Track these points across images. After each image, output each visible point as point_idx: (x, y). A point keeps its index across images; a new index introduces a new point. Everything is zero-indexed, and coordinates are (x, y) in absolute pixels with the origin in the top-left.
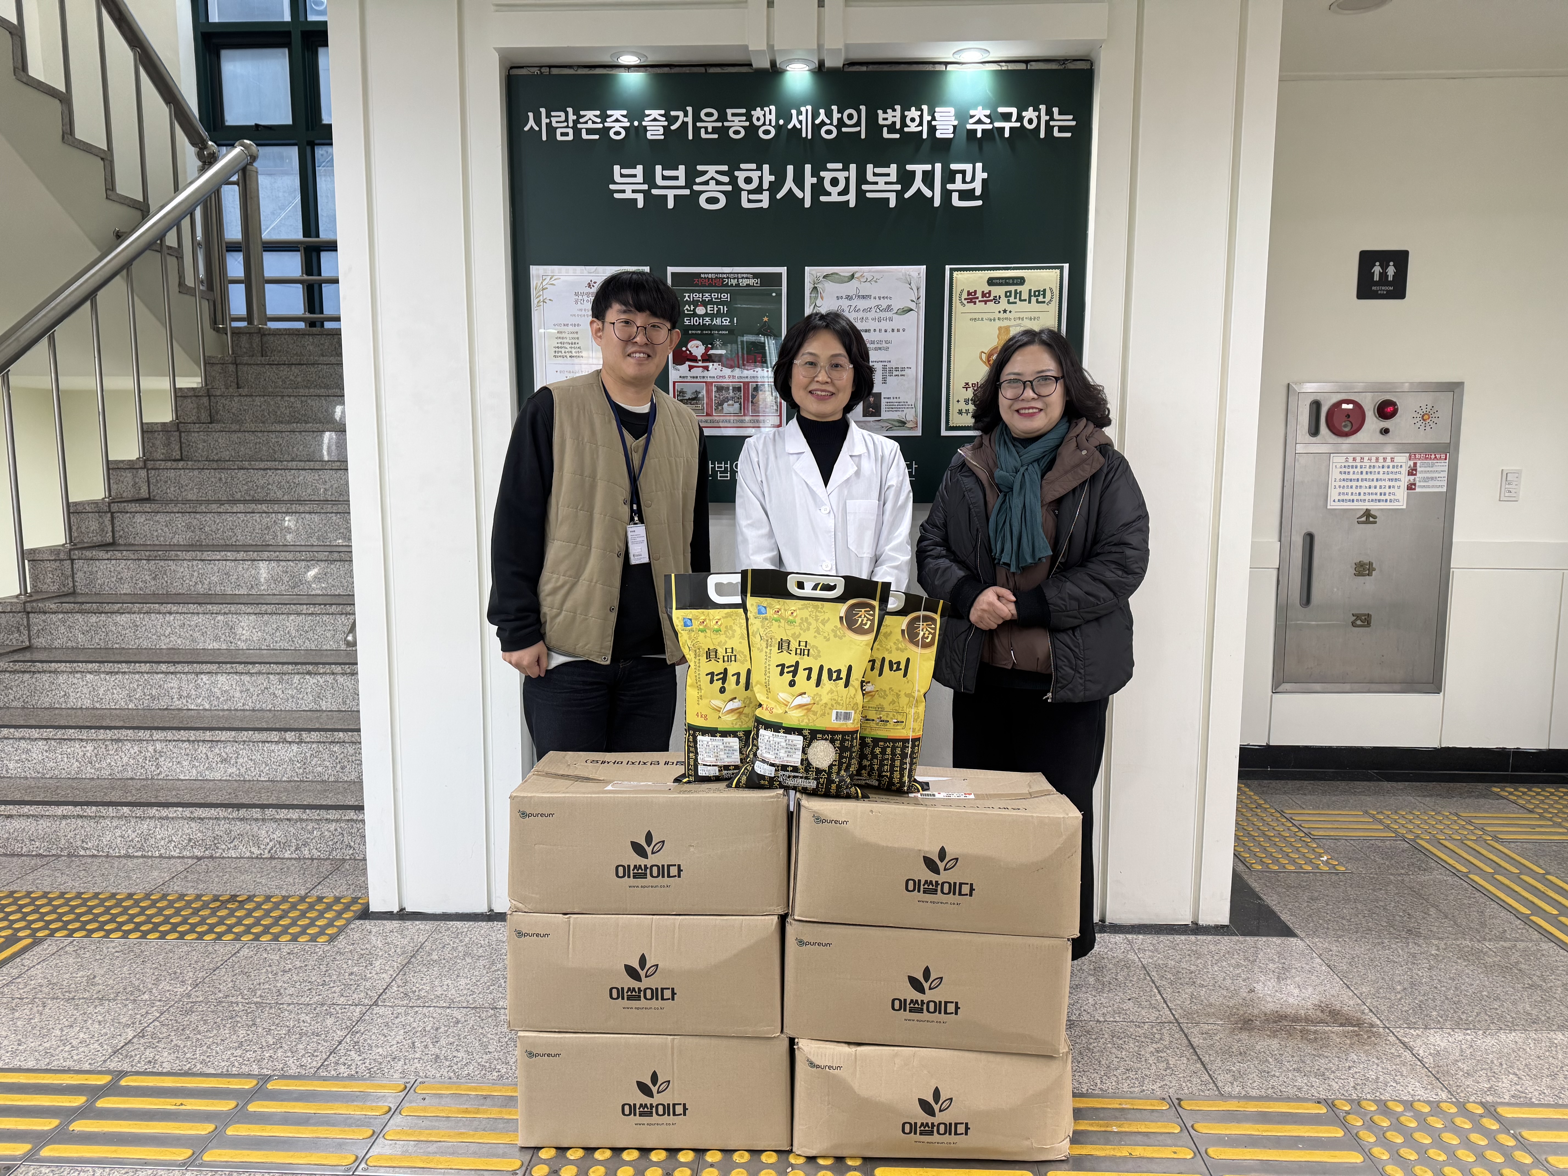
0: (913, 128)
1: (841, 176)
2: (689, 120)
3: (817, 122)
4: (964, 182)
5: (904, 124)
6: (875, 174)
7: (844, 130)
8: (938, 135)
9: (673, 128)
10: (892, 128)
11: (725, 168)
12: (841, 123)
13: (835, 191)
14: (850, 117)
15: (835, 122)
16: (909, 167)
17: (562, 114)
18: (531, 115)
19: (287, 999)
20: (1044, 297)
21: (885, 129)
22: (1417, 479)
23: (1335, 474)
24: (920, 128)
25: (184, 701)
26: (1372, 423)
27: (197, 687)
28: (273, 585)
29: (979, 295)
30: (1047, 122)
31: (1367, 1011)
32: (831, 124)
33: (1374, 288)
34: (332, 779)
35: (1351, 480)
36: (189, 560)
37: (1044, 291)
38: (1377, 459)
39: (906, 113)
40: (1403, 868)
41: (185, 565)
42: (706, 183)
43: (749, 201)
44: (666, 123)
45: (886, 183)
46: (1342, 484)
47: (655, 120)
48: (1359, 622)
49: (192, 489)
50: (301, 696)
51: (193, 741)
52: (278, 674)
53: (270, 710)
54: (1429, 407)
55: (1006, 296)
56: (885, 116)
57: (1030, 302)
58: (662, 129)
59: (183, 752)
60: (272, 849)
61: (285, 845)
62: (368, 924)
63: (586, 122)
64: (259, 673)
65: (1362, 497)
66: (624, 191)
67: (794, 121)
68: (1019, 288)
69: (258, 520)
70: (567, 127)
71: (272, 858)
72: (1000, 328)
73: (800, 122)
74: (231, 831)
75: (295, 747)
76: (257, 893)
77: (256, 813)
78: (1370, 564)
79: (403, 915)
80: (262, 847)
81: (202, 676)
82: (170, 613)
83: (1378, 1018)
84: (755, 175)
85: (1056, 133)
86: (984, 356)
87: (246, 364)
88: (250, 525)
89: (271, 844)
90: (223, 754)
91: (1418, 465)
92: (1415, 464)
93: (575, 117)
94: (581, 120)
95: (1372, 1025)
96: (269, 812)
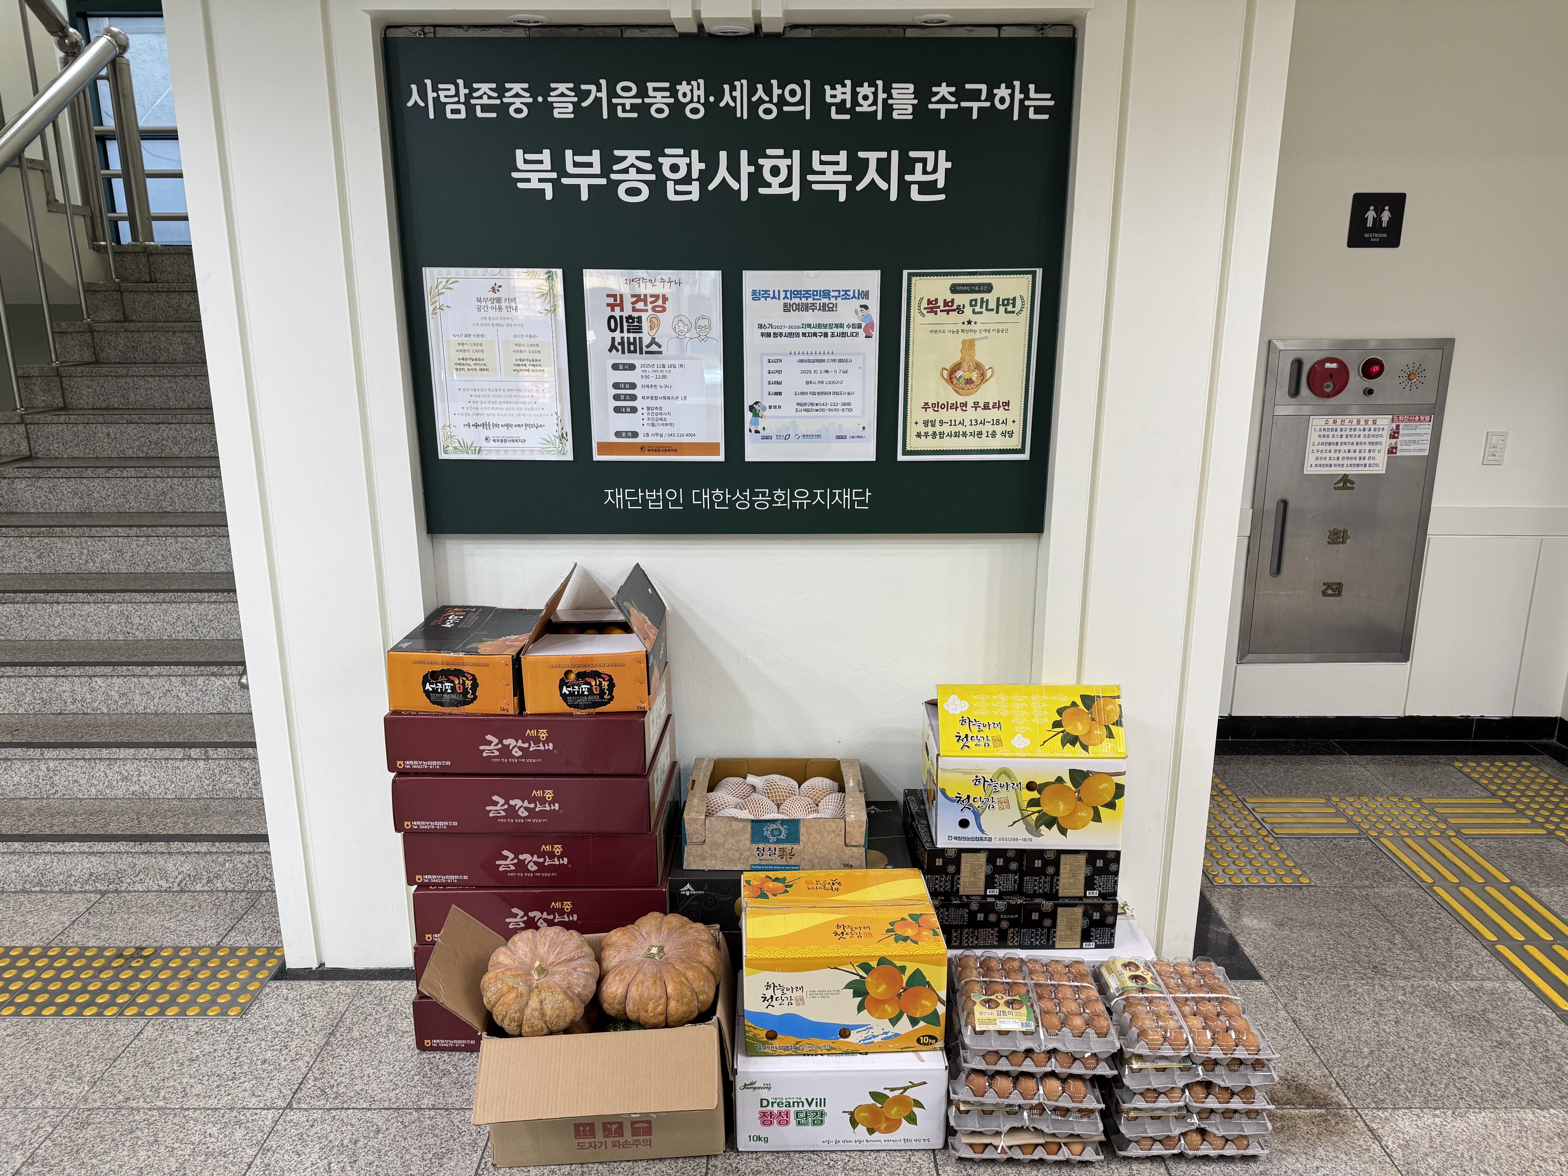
0: (865, 107)
1: (783, 164)
2: (603, 95)
3: (754, 99)
4: (925, 172)
5: (855, 102)
6: (822, 163)
7: (786, 109)
8: (895, 116)
9: (584, 104)
10: (841, 107)
11: (647, 153)
12: (782, 101)
13: (775, 181)
14: (793, 93)
15: (775, 100)
16: (861, 155)
17: (452, 87)
18: (414, 87)
19: (193, 1102)
20: (1014, 307)
21: (833, 109)
22: (1399, 443)
23: (1313, 437)
24: (873, 108)
25: (79, 705)
26: (1356, 381)
27: (92, 690)
28: (172, 563)
29: (941, 303)
30: (1021, 102)
31: (1334, 1085)
32: (771, 101)
33: (1366, 235)
34: (245, 795)
35: (1330, 444)
36: (77, 537)
37: (1014, 299)
38: (1359, 422)
39: (858, 89)
40: (1367, 878)
41: (73, 542)
42: (625, 171)
43: (677, 193)
44: (575, 99)
45: (835, 173)
46: (1321, 447)
47: (562, 95)
48: (1330, 592)
49: (77, 445)
50: (207, 699)
51: (89, 759)
52: (180, 676)
53: (174, 714)
54: (1416, 366)
55: (971, 305)
56: (833, 92)
57: (997, 312)
58: (571, 106)
59: (79, 770)
60: (181, 882)
61: (196, 878)
62: (284, 987)
63: (481, 97)
64: (160, 675)
65: (1340, 462)
66: (528, 180)
67: (727, 98)
68: (986, 296)
69: (153, 486)
70: (458, 102)
71: (182, 891)
72: (964, 342)
73: (734, 99)
74: (135, 865)
75: (201, 764)
76: (165, 944)
77: (160, 846)
78: (1345, 532)
79: (323, 974)
80: (171, 880)
81: (96, 679)
82: (58, 603)
83: (1346, 1095)
84: (682, 162)
85: (1032, 116)
86: (945, 373)
87: (131, 291)
88: (143, 490)
89: (180, 877)
90: (123, 771)
91: (1401, 427)
92: (1398, 427)
93: (467, 91)
94: (475, 95)
95: (1340, 1106)
96: (175, 846)
